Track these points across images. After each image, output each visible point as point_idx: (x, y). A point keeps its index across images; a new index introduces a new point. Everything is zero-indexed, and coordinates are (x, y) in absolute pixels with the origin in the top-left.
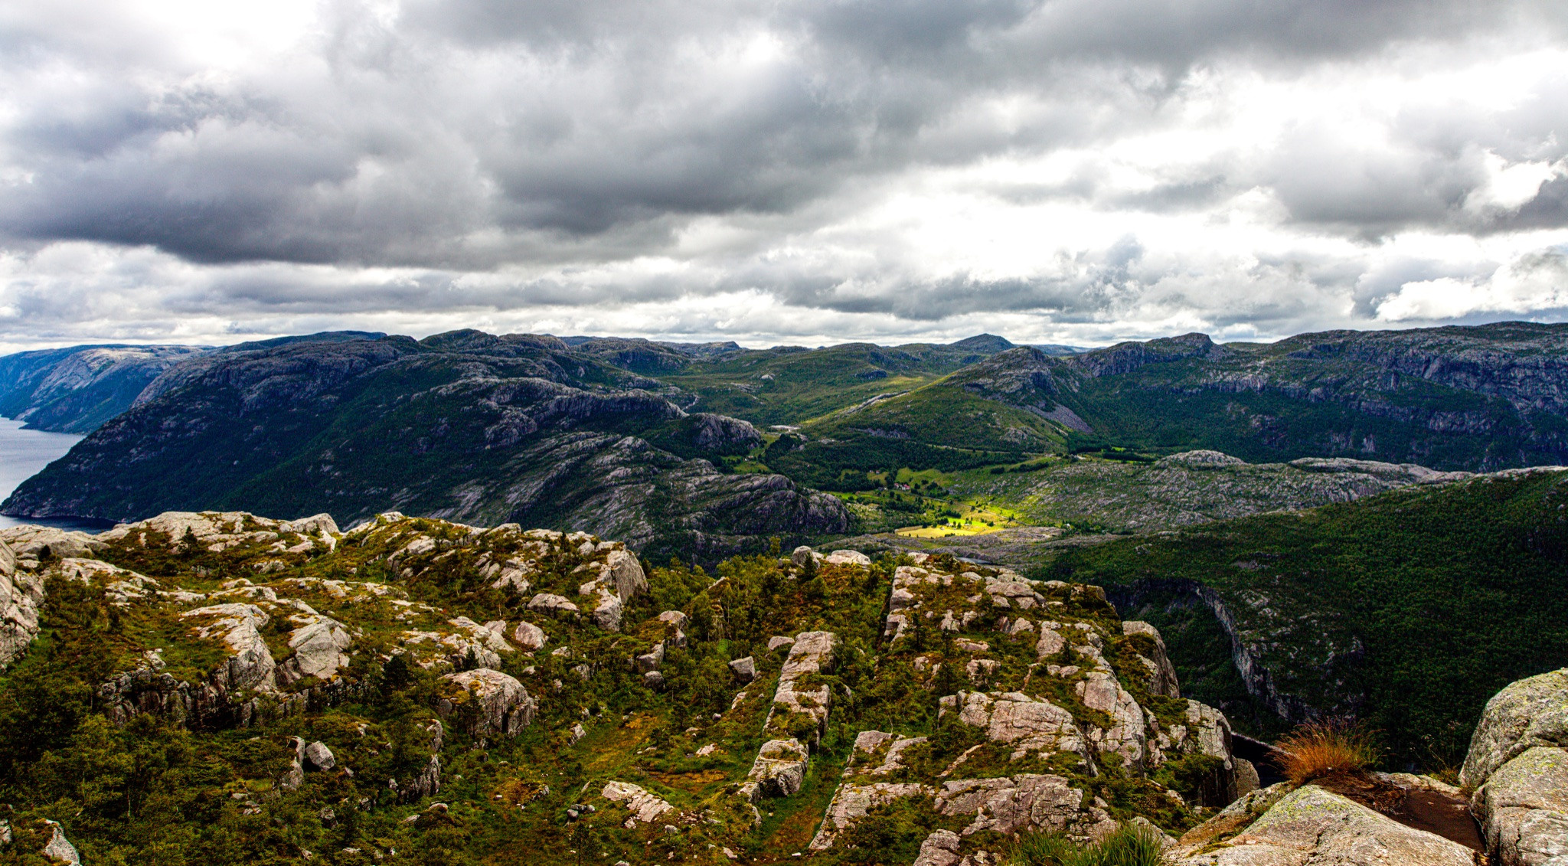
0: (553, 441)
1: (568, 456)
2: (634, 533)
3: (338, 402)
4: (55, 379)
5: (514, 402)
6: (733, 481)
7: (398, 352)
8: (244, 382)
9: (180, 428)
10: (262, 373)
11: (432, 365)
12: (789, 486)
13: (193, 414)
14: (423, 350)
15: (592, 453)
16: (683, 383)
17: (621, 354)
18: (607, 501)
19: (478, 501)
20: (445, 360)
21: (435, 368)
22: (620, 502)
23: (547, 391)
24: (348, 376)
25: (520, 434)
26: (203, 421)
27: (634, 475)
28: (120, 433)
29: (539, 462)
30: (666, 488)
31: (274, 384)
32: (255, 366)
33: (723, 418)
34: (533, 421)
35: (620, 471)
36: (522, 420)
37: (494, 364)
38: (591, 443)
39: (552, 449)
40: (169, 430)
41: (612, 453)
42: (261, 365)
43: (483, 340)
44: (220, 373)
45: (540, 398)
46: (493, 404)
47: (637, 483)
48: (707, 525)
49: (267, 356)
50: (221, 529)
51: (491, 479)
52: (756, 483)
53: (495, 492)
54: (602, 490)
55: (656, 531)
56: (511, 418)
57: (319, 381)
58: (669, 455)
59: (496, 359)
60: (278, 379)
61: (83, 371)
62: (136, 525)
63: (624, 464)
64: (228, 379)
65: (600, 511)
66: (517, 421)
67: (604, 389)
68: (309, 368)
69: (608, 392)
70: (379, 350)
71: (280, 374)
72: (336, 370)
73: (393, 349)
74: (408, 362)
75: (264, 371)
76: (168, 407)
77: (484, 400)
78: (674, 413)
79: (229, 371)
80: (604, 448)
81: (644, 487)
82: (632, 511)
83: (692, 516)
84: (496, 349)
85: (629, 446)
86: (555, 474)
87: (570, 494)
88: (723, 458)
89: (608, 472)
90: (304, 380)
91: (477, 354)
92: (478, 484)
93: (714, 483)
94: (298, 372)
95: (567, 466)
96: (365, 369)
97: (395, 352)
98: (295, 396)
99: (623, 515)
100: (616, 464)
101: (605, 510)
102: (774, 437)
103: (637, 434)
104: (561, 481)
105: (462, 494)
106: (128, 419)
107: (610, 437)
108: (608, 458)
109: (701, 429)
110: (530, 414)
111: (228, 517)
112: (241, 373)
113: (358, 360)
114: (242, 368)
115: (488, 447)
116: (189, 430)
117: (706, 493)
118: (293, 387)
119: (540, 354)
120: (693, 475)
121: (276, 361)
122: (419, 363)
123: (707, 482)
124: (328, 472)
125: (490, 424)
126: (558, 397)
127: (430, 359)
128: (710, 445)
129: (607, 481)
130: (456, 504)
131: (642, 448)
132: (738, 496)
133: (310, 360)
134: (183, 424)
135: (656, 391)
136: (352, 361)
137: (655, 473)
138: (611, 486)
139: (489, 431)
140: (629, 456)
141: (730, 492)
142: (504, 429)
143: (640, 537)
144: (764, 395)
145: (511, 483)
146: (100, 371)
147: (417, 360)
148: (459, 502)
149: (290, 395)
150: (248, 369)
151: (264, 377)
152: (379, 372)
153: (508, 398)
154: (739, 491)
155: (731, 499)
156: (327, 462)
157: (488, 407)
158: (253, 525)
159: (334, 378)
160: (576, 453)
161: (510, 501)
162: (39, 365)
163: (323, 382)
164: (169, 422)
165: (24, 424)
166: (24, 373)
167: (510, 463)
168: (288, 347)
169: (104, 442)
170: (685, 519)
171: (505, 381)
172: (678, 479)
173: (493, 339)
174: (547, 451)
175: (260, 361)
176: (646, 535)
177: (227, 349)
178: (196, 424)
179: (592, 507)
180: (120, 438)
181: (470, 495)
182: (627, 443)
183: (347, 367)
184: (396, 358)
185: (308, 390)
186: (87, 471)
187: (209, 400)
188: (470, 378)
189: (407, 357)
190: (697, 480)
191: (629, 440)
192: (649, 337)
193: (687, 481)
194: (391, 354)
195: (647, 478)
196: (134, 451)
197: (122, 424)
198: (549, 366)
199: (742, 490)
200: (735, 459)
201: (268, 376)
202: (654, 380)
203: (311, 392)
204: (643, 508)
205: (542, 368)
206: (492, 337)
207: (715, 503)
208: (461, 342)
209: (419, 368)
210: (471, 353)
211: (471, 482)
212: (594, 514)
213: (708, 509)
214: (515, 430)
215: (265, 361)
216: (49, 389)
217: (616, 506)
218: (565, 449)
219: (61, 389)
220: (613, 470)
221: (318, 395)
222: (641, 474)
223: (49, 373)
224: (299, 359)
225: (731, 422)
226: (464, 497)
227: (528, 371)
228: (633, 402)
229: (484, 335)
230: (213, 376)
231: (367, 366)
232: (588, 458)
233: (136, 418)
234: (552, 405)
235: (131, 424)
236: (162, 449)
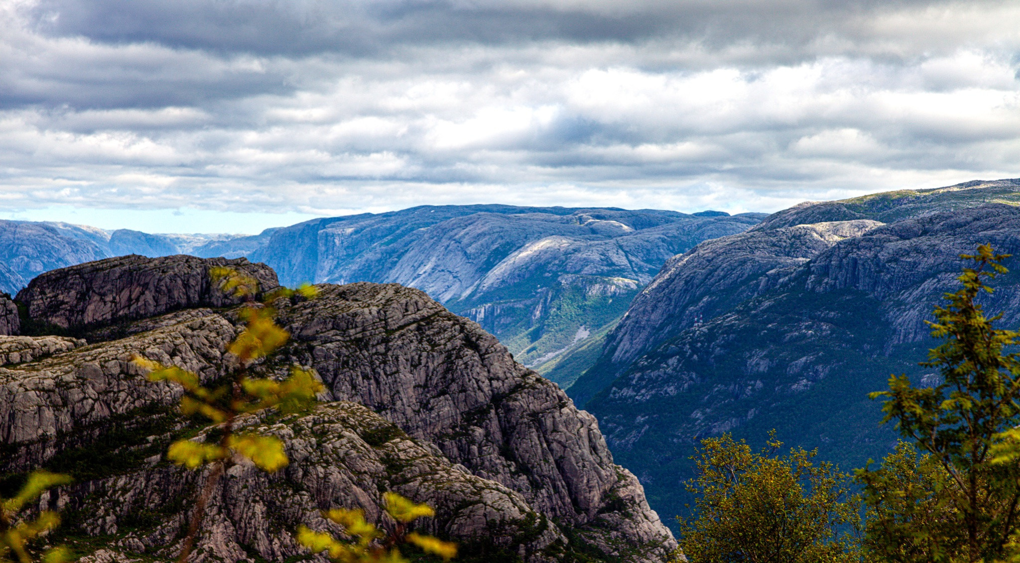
8: (888, 285)
13: (801, 347)
26: (818, 361)
28: (668, 380)
32: (908, 253)
42: (917, 250)
44: (840, 267)
60: (956, 278)
64: (855, 279)
71: (958, 270)
79: (855, 261)
106: (681, 353)
114: (883, 256)
116: (795, 378)
134: (783, 365)
150: (894, 259)
151: (926, 276)
164: (759, 362)
178: (806, 367)
180: (671, 390)
187: (826, 320)
197: (673, 361)
201: (932, 273)
215: (924, 242)
233: (695, 350)
235: (688, 365)
236: (751, 414)
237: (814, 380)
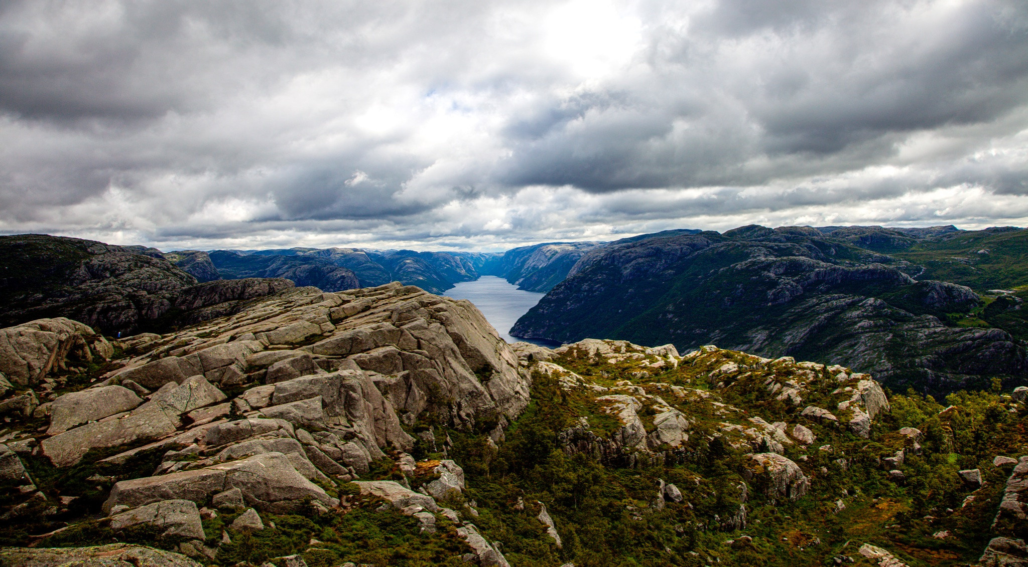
0: (814, 300)
1: (826, 311)
2: (877, 368)
3: (675, 274)
4: (531, 263)
5: (786, 274)
6: (957, 333)
7: (710, 241)
8: (623, 262)
9: (590, 290)
10: (632, 257)
11: (731, 249)
12: (1007, 338)
14: (725, 239)
15: (844, 309)
16: (912, 258)
17: (861, 238)
18: (856, 344)
19: (765, 340)
20: (739, 246)
21: (732, 252)
22: (866, 345)
23: (809, 266)
24: (680, 258)
25: (791, 296)
26: (602, 286)
27: (876, 326)
28: (562, 293)
29: (806, 315)
30: (902, 336)
31: (639, 264)
32: (628, 253)
33: (946, 284)
34: (800, 287)
35: (865, 323)
36: (792, 286)
37: (771, 248)
38: (843, 302)
39: (814, 306)
40: (585, 291)
41: (858, 309)
42: (631, 252)
43: (763, 232)
44: (610, 258)
45: (804, 270)
46: (772, 275)
47: (878, 332)
48: (935, 365)
49: (634, 247)
50: (614, 350)
51: (773, 326)
52: (977, 335)
53: (775, 335)
54: (851, 336)
55: (894, 367)
56: (784, 284)
57: (663, 261)
58: (903, 312)
59: (772, 244)
60: (640, 260)
61: (543, 257)
62: (571, 345)
63: (868, 317)
64: (614, 261)
65: (851, 351)
66: (789, 286)
67: (850, 264)
68: (657, 253)
69: (853, 265)
70: (699, 241)
71: (641, 257)
72: (673, 254)
73: (706, 239)
74: (716, 248)
75: (633, 255)
76: (584, 278)
77: (766, 272)
78: (906, 280)
79: (614, 256)
80: (852, 306)
81: (884, 335)
82: (875, 352)
83: (923, 357)
84: (772, 237)
85: (871, 305)
86: (817, 323)
87: (828, 338)
88: (948, 315)
89: (855, 323)
90: (654, 261)
91: (759, 241)
92: (764, 329)
93: (940, 333)
94: (651, 256)
95: (825, 319)
96: (689, 254)
97: (707, 242)
98: (651, 270)
99: (868, 354)
100: (861, 318)
101: (855, 350)
102: (992, 299)
103: (877, 296)
104: (821, 328)
105: (754, 335)
106: (565, 285)
107: (856, 298)
108: (855, 313)
109: (929, 292)
110: (798, 282)
111: (618, 343)
112: (620, 257)
113: (685, 248)
114: (621, 254)
115: (770, 304)
116: (595, 291)
117: (933, 341)
118: (649, 265)
119: (803, 240)
120: (923, 327)
121: (639, 250)
122: (722, 249)
123: (935, 333)
124: (671, 318)
125: (770, 288)
126: (817, 269)
127: (729, 245)
128: (937, 305)
129: (855, 330)
130: (750, 342)
131: (881, 306)
132: (961, 344)
133: (658, 248)
134: (592, 287)
135: (890, 264)
136: (682, 248)
137: (892, 325)
138: (858, 333)
139: (770, 293)
140: (871, 312)
141: (954, 340)
142: (780, 292)
143: (881, 371)
144: (981, 266)
145: (787, 329)
146: (551, 258)
147: (721, 247)
148: (752, 341)
149: (647, 270)
150: (624, 255)
151: (632, 260)
152: (698, 255)
153: (781, 270)
154: (962, 340)
155: (955, 346)
156: (670, 312)
157: (769, 277)
158: (631, 349)
159: (672, 260)
160: (832, 309)
161: (786, 342)
162: (524, 255)
163: (666, 262)
164: (585, 286)
165: (519, 287)
166: (517, 259)
167: (785, 315)
168: (645, 241)
169: (554, 297)
170: (917, 360)
171: (779, 259)
172: (911, 330)
173: (770, 231)
174: (810, 307)
175: (630, 249)
176: (887, 370)
177: (612, 243)
178: (598, 288)
179: (845, 348)
180: (562, 296)
181: (759, 336)
182: (869, 302)
183: (679, 252)
184: (708, 246)
185: (657, 266)
186: (547, 313)
187: (605, 274)
188: (756, 257)
189: (715, 245)
190: (927, 331)
191: (871, 300)
192: (882, 225)
193: (918, 331)
194: (705, 243)
195: (885, 328)
196: (568, 303)
197: (563, 287)
198: (809, 248)
199: (966, 339)
200: (957, 316)
201: (635, 258)
202: (888, 256)
203: (659, 268)
204: (884, 350)
205: (804, 249)
206: (769, 229)
207: (942, 349)
208: (748, 233)
209: (722, 252)
210: (755, 241)
211: (759, 327)
212: (846, 353)
213: (937, 353)
214: (787, 293)
215: (633, 250)
216: (528, 268)
217: (862, 348)
218: (823, 306)
219: (533, 268)
220: (860, 322)
221: (664, 270)
222: (881, 325)
223: (528, 259)
224: (652, 248)
225: (953, 287)
226: (755, 337)
227: (795, 252)
228: (872, 272)
229: (764, 228)
230: (606, 259)
231: (692, 251)
232: (840, 313)
233: (569, 284)
234: (813, 275)
235: (566, 288)
236: (583, 302)
237: (600, 291)
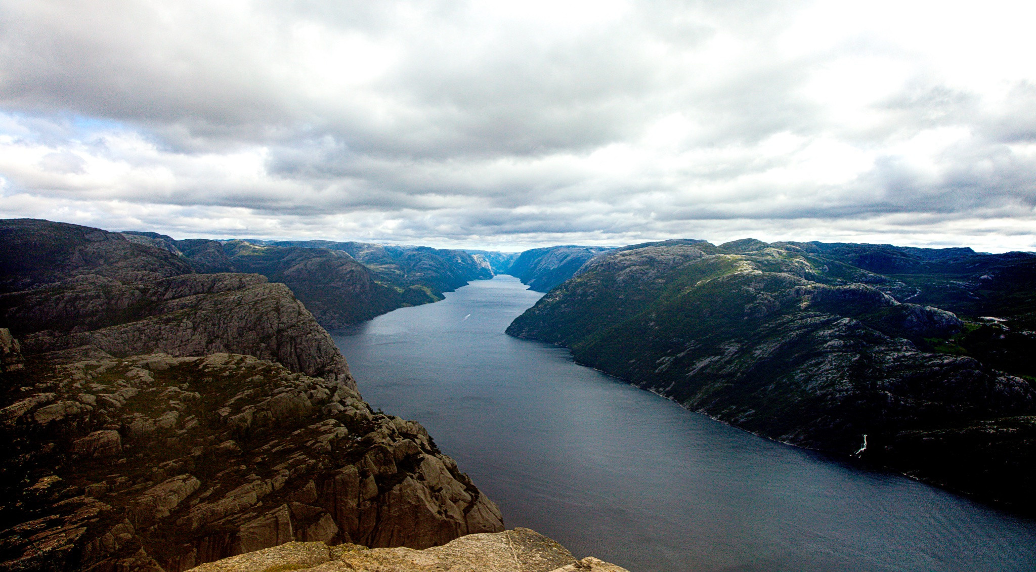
0: (790, 317)
1: (799, 328)
3: (665, 284)
4: (543, 264)
5: (766, 289)
6: (926, 358)
7: (703, 253)
8: (617, 269)
9: (584, 295)
10: (626, 265)
11: (721, 262)
12: (978, 367)
14: (719, 252)
15: (817, 327)
16: (908, 280)
18: (822, 362)
19: (736, 353)
20: (729, 259)
21: (721, 264)
22: (831, 365)
23: (790, 282)
24: (672, 268)
25: (768, 311)
26: (595, 291)
27: (845, 346)
29: (778, 331)
30: (869, 358)
31: (632, 271)
32: (623, 260)
33: (928, 308)
34: (777, 303)
35: (835, 342)
36: (769, 301)
37: (761, 262)
38: (817, 320)
39: (788, 322)
40: (579, 295)
41: (831, 329)
42: (626, 260)
43: (758, 246)
45: (784, 287)
46: (751, 289)
47: (847, 352)
48: (896, 388)
49: (633, 254)
51: (746, 339)
52: (946, 361)
53: (746, 348)
54: (820, 354)
56: (762, 299)
57: (656, 270)
58: (877, 333)
59: (763, 259)
60: (633, 268)
61: (554, 260)
63: (839, 337)
64: (609, 268)
65: (816, 369)
66: (766, 302)
68: (651, 261)
69: (845, 284)
70: (692, 252)
71: (635, 265)
72: (666, 264)
74: (708, 260)
75: (628, 263)
77: (746, 287)
78: (888, 302)
80: (826, 325)
81: (851, 355)
82: (839, 371)
83: (886, 380)
84: (765, 251)
85: (845, 325)
86: (788, 340)
87: (796, 355)
88: (926, 339)
89: (826, 342)
90: (647, 269)
91: (751, 255)
92: (737, 342)
93: (909, 357)
94: (645, 265)
95: (797, 335)
96: (681, 264)
98: (642, 278)
99: (832, 373)
100: (832, 337)
101: (820, 368)
102: (976, 326)
103: (852, 316)
104: (793, 344)
105: (726, 347)
107: (832, 317)
108: (828, 332)
109: (907, 316)
110: (776, 298)
112: (615, 264)
113: (678, 258)
114: (617, 261)
115: (746, 318)
116: (589, 296)
117: (900, 365)
118: (642, 273)
119: (795, 256)
120: (895, 350)
121: (636, 258)
122: (712, 261)
123: (904, 356)
124: (652, 326)
125: (748, 303)
126: (797, 287)
127: (721, 258)
128: (915, 329)
129: (824, 348)
130: (722, 354)
131: (856, 326)
132: (928, 370)
133: (652, 258)
134: (586, 292)
135: (878, 285)
136: (675, 259)
137: (863, 346)
138: (827, 352)
139: (748, 306)
140: (844, 332)
141: (922, 365)
142: (757, 306)
143: (842, 391)
144: (981, 292)
145: (758, 343)
146: (562, 261)
148: (724, 352)
149: (639, 278)
150: (620, 262)
152: (689, 266)
153: (762, 286)
154: (929, 366)
155: (922, 371)
156: (651, 320)
157: (748, 291)
159: (664, 269)
160: (805, 327)
161: (755, 355)
162: (538, 257)
163: (658, 271)
165: (528, 287)
166: (532, 260)
167: (760, 329)
168: (642, 249)
169: (551, 300)
171: (765, 273)
172: (882, 352)
173: (765, 245)
174: (784, 323)
175: (625, 257)
178: (592, 293)
179: (811, 365)
181: (731, 348)
182: (844, 322)
183: (671, 262)
184: (700, 257)
185: (648, 275)
186: (541, 315)
188: (742, 271)
189: (708, 257)
190: (896, 354)
191: (846, 320)
193: (887, 354)
194: (699, 254)
195: (855, 349)
198: (801, 264)
199: (934, 365)
200: (936, 341)
201: (628, 266)
202: (883, 277)
203: (651, 277)
204: (848, 371)
205: (794, 266)
206: (765, 243)
207: (908, 373)
208: (744, 247)
209: (712, 264)
210: (747, 255)
211: (733, 340)
212: (810, 370)
213: (901, 377)
214: (764, 308)
215: (628, 257)
217: (827, 367)
218: (797, 323)
219: (545, 269)
220: (830, 341)
221: (654, 279)
222: (851, 345)
224: (646, 257)
225: (935, 312)
226: (727, 349)
227: (783, 268)
228: (853, 292)
229: (760, 242)
230: (602, 266)
231: (682, 262)
232: (813, 331)
234: (792, 291)
237: (593, 296)
